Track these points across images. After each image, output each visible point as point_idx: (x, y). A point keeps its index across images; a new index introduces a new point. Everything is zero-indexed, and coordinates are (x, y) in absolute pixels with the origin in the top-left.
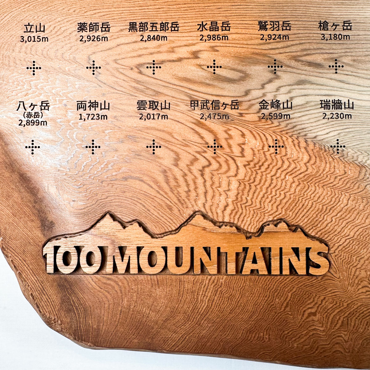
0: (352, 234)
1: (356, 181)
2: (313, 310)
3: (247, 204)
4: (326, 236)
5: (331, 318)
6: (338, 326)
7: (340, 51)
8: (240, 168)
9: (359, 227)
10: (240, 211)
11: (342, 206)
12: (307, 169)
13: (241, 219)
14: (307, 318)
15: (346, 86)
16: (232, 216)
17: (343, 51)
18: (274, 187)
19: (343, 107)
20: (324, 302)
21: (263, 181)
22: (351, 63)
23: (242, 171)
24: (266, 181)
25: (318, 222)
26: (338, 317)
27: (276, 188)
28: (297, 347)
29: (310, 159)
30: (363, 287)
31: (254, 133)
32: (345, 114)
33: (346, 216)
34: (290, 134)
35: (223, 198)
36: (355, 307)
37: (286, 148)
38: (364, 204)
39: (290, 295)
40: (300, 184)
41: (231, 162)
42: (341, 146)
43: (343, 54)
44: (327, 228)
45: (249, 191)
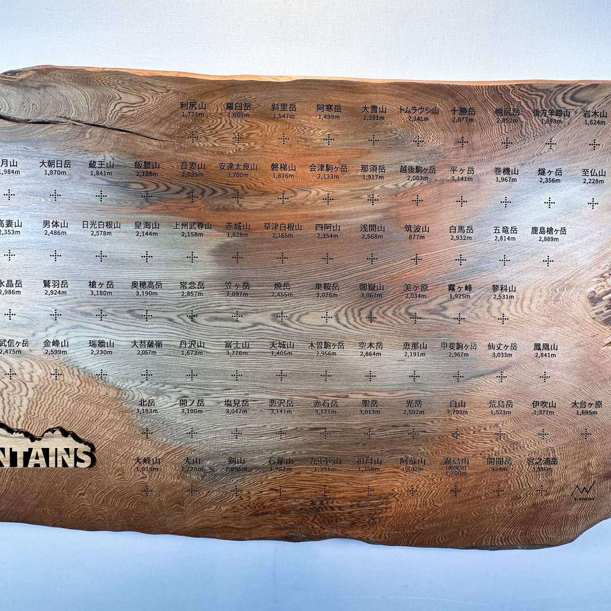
0: (111, 438)
1: (115, 399)
2: (83, 492)
3: (35, 416)
4: (92, 439)
5: (95, 497)
6: (100, 502)
7: (104, 304)
8: (29, 390)
9: (117, 433)
10: (30, 421)
11: (104, 417)
12: (79, 391)
13: (30, 428)
14: (78, 497)
15: (109, 330)
16: (24, 425)
17: (107, 304)
18: (55, 404)
19: (106, 346)
20: (90, 485)
21: (46, 400)
22: (113, 313)
23: (31, 393)
24: (49, 399)
25: (86, 429)
26: (100, 496)
27: (56, 405)
28: (71, 517)
29: (81, 384)
30: (118, 475)
31: (40, 364)
32: (107, 351)
33: (107, 425)
34: (67, 365)
35: (17, 411)
36: (113, 489)
37: (64, 375)
38: (120, 416)
39: (66, 481)
40: (73, 402)
41: (23, 385)
42: (104, 375)
43: (107, 306)
44: (93, 433)
45: (36, 407)
